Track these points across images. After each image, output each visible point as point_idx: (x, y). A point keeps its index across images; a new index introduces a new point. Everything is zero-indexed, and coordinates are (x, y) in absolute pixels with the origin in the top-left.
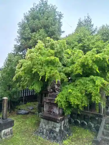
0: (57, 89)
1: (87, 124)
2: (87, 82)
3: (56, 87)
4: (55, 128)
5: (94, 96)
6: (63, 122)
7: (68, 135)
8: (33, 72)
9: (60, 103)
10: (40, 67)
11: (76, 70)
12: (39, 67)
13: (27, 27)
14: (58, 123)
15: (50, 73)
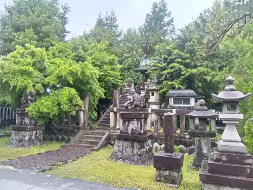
0: (30, 99)
3: (29, 97)
4: (25, 137)
6: (34, 132)
8: (4, 81)
10: (12, 76)
13: (8, 25)
14: (28, 131)
15: (23, 82)
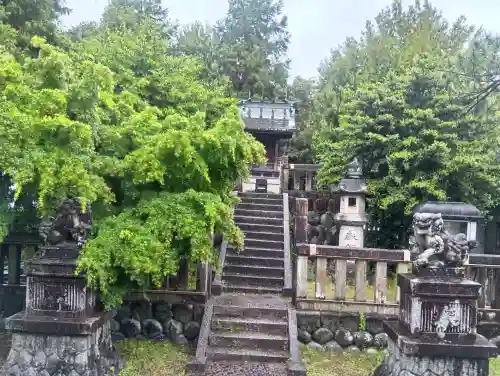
0: (79, 229)
1: (160, 327)
2: (179, 207)
3: (77, 222)
4: (74, 355)
5: (197, 247)
6: (98, 333)
7: (112, 368)
9: (93, 273)
11: (147, 170)
12: (11, 150)
